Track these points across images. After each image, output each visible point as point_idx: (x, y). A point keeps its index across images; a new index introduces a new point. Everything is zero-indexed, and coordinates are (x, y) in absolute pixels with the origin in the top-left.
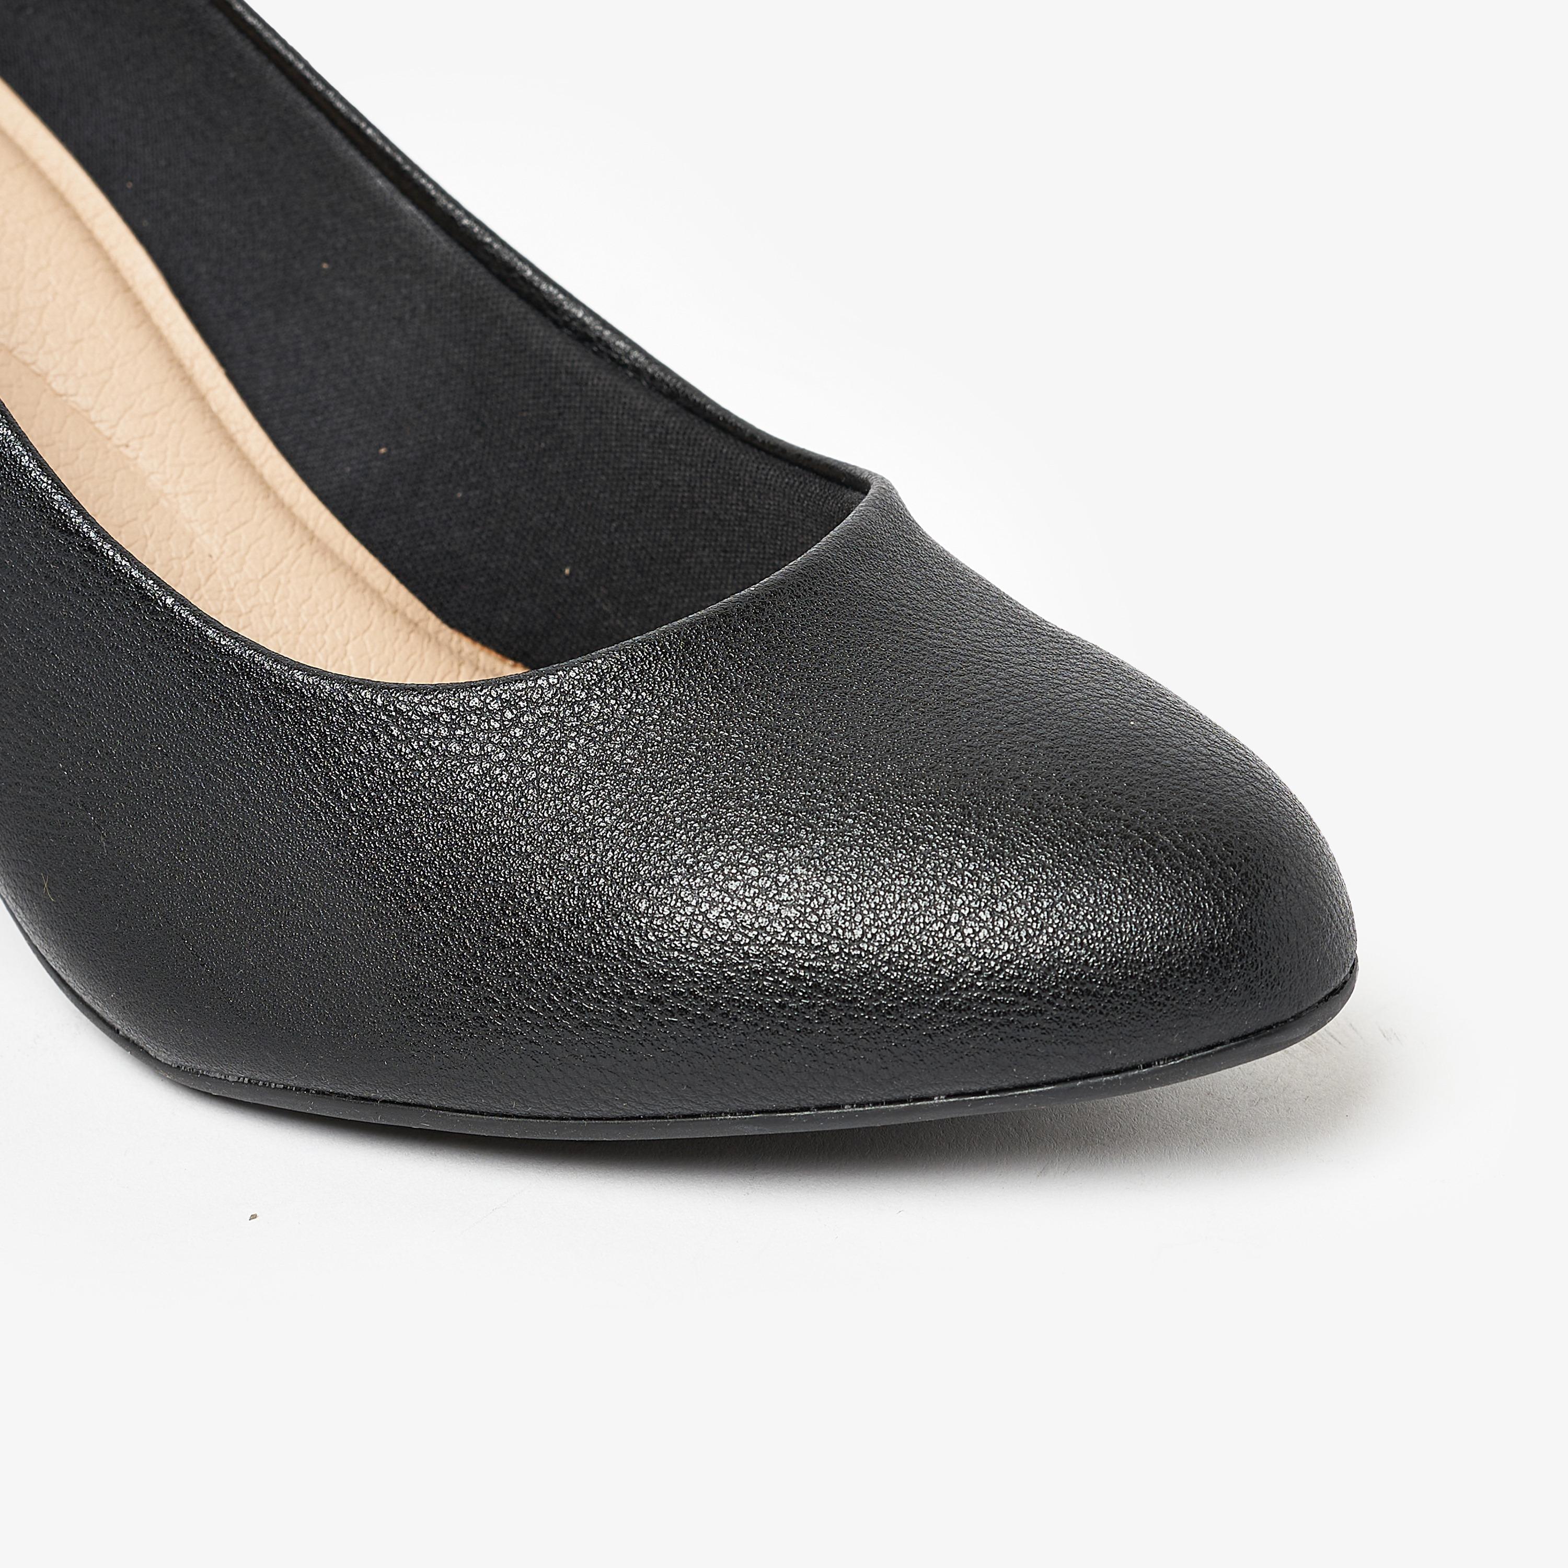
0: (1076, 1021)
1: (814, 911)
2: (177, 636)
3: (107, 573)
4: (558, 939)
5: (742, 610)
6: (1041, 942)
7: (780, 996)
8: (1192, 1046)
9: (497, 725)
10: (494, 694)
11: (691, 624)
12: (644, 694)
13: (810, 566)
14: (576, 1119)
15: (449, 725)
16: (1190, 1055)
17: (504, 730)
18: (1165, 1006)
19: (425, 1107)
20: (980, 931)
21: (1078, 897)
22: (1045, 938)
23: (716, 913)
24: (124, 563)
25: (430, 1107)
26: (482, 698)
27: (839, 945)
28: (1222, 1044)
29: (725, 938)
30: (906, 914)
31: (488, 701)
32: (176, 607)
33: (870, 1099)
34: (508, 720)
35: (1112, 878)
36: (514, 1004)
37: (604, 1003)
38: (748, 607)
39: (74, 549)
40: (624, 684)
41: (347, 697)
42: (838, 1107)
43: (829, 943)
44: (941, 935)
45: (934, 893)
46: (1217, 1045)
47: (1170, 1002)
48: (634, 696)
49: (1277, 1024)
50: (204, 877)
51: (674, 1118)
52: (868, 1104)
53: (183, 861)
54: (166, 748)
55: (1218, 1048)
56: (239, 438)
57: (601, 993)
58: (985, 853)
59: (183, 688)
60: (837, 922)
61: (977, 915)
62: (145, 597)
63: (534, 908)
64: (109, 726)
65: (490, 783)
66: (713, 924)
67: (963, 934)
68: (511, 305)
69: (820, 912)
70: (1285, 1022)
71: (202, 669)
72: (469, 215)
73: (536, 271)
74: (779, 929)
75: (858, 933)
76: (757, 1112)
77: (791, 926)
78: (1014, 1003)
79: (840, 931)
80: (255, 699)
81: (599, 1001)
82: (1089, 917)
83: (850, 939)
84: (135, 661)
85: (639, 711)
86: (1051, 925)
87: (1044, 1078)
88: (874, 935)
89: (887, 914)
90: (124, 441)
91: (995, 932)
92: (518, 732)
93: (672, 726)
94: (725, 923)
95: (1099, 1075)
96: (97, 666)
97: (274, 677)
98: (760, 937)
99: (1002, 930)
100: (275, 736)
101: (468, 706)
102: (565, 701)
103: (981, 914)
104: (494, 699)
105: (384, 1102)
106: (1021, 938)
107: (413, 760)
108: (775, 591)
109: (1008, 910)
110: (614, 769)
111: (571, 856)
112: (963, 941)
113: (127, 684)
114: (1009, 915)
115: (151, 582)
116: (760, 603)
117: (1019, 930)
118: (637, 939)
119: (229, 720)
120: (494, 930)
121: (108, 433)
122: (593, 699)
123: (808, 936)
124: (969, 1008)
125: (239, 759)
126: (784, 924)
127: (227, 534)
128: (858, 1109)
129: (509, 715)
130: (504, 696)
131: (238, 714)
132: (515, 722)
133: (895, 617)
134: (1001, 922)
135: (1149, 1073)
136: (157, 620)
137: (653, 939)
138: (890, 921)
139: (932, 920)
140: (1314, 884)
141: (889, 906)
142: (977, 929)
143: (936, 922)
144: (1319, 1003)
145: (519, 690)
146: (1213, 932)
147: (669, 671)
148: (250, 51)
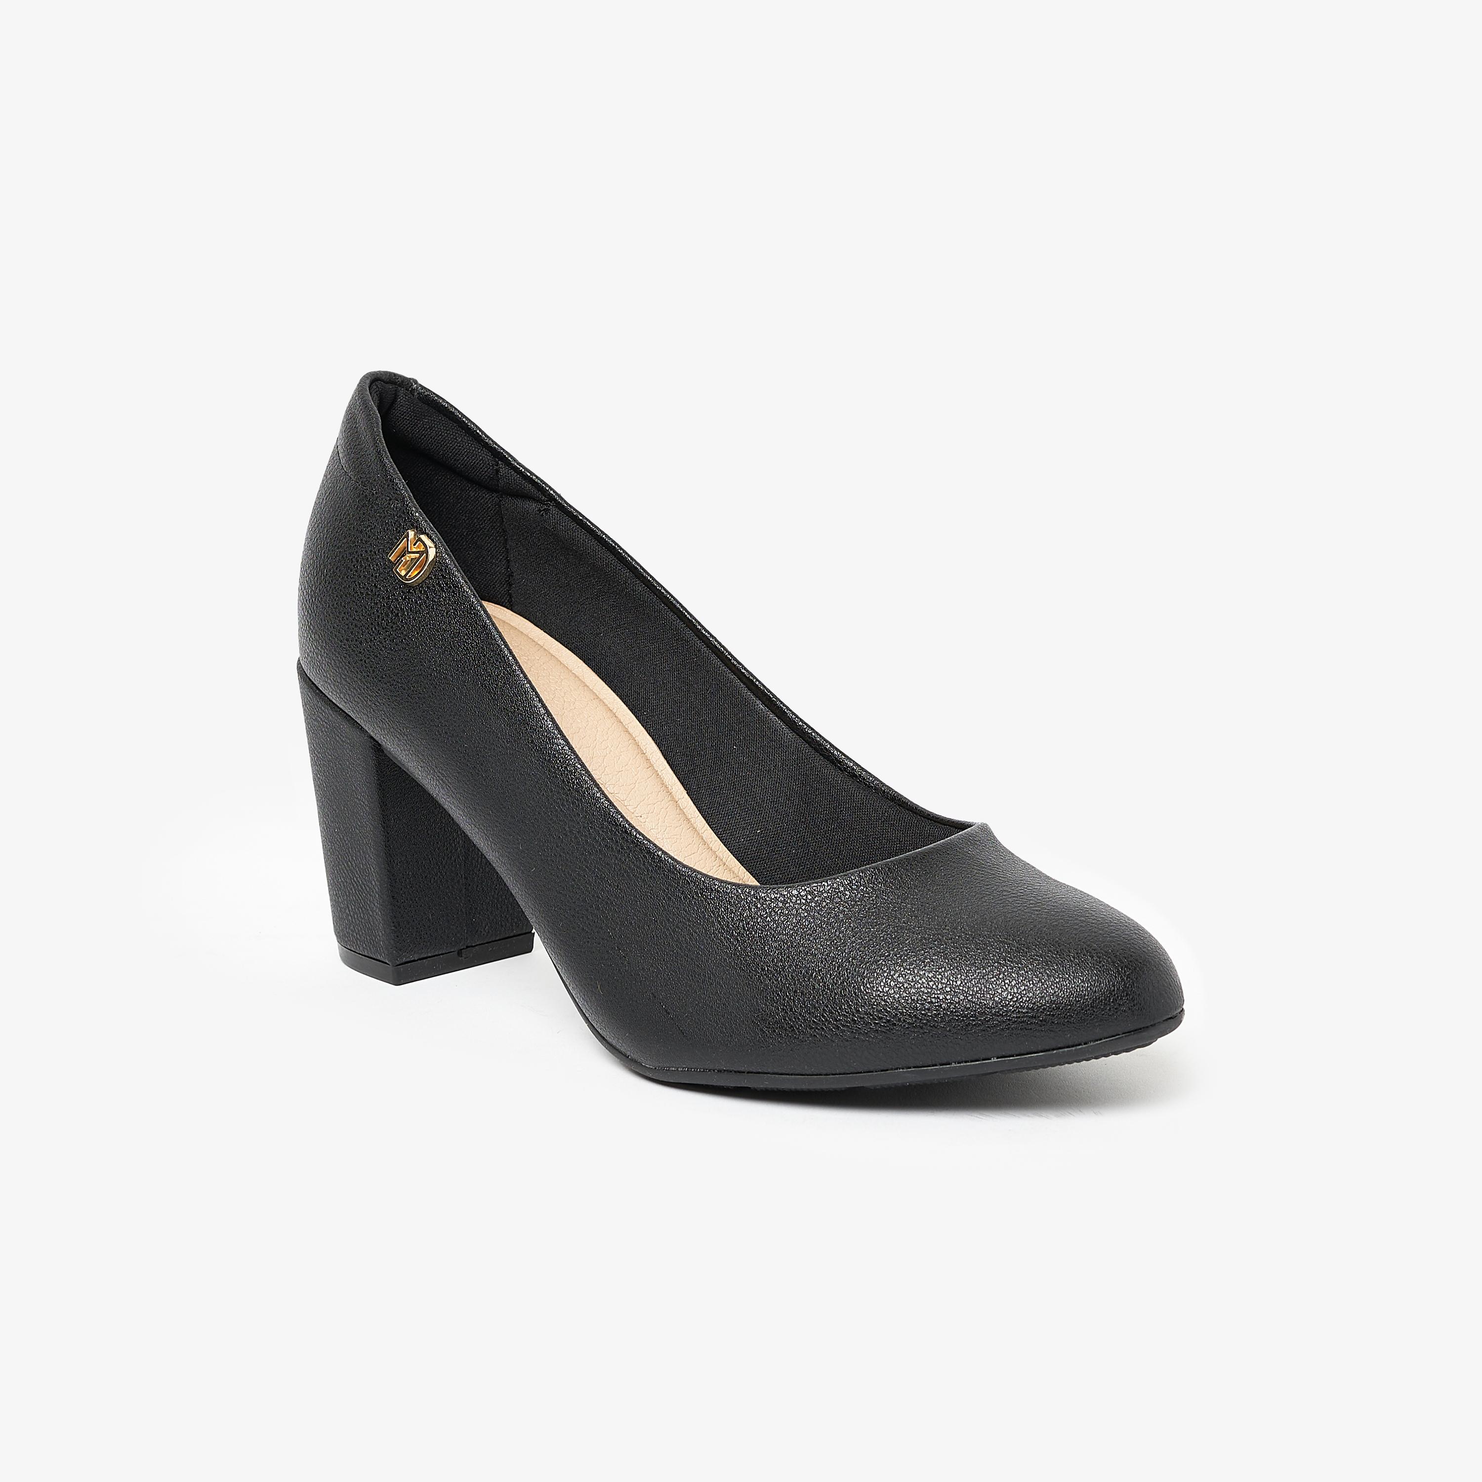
0: (1053, 1021)
1: (940, 974)
2: (663, 868)
3: (633, 842)
4: (828, 989)
5: (914, 858)
6: (1038, 986)
7: (924, 1010)
8: (1105, 1035)
9: (804, 901)
10: (803, 888)
11: (891, 861)
12: (869, 888)
13: (947, 844)
14: (833, 1074)
15: (783, 902)
16: (1104, 1039)
17: (806, 904)
18: (1093, 1014)
19: (766, 1073)
20: (1012, 981)
21: (1056, 967)
22: (1041, 984)
23: (897, 975)
24: (640, 837)
25: (768, 1073)
26: (798, 890)
27: (950, 988)
28: (1119, 1035)
29: (901, 985)
30: (980, 974)
31: (800, 891)
32: (663, 856)
33: (964, 1059)
34: (809, 900)
35: (1071, 961)
36: (807, 1019)
37: (847, 1016)
38: (917, 856)
39: (618, 832)
40: (860, 885)
41: (738, 891)
42: (949, 1064)
43: (946, 987)
44: (995, 983)
45: (993, 966)
46: (1117, 1035)
47: (1095, 1013)
48: (865, 889)
49: (1144, 1028)
50: (671, 974)
51: (877, 1072)
52: (962, 1062)
53: (662, 968)
54: (656, 918)
55: (1117, 1037)
56: (692, 820)
57: (846, 1011)
58: (1016, 950)
59: (665, 891)
60: (950, 978)
61: (1011, 975)
62: (649, 852)
63: (817, 977)
64: (631, 911)
65: (800, 925)
66: (895, 979)
67: (1005, 982)
68: (819, 761)
69: (943, 974)
70: (1147, 1027)
71: (674, 882)
72: (801, 720)
73: (831, 745)
74: (924, 981)
75: (959, 983)
76: (914, 1067)
77: (930, 980)
78: (1027, 1012)
79: (951, 982)
80: (697, 893)
81: (845, 1015)
82: (1060, 976)
83: (955, 985)
84: (644, 880)
85: (867, 895)
86: (1043, 979)
87: (1040, 1048)
88: (966, 984)
89: (972, 974)
90: (640, 815)
91: (1019, 982)
92: (813, 904)
93: (881, 902)
94: (901, 979)
95: (1064, 1048)
96: (627, 884)
97: (706, 883)
98: (916, 985)
99: (1022, 981)
100: (705, 909)
101: (792, 893)
102: (835, 891)
103: (1013, 974)
104: (803, 890)
105: (748, 1073)
106: (1030, 984)
107: (766, 917)
108: (930, 852)
109: (1025, 973)
110: (855, 918)
111: (834, 954)
112: (1005, 985)
113: (640, 891)
114: (1025, 975)
115: (652, 845)
116: (924, 855)
117: (1029, 981)
118: (862, 987)
119: (685, 903)
120: (799, 987)
121: (632, 811)
122: (846, 890)
123: (937, 984)
124: (1006, 1015)
125: (689, 920)
126: (926, 979)
127: (686, 857)
128: (958, 1065)
129: (809, 897)
130: (807, 889)
131: (689, 901)
132: (812, 900)
133: (983, 866)
134: (1021, 978)
135: (1086, 1047)
136: (654, 861)
137: (869, 987)
138: (973, 977)
139: (991, 976)
140: (1162, 969)
141: (973, 971)
142: (1011, 980)
143: (993, 978)
144: (1164, 1021)
145: (814, 886)
146: (1114, 983)
147: (881, 880)
148: (704, 648)
